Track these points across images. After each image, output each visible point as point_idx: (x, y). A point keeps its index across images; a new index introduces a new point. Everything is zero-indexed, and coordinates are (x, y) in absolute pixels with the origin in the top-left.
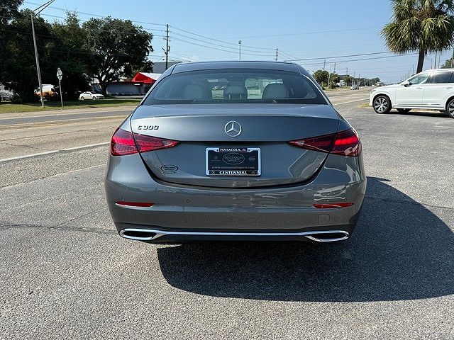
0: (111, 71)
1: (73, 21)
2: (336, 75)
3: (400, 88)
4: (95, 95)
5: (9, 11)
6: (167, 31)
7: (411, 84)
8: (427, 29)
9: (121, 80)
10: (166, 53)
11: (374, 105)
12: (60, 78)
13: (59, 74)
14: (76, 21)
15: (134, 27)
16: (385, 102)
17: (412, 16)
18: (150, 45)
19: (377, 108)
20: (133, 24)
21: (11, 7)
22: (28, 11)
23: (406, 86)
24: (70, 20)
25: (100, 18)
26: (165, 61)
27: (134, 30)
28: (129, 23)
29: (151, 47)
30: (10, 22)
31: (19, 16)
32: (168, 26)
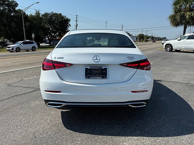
0: (53, 34)
1: (38, 14)
2: (148, 36)
3: (176, 41)
4: (46, 44)
5: (12, 10)
6: (77, 18)
7: (181, 40)
8: (187, 17)
9: (57, 38)
10: (76, 27)
11: (165, 48)
12: (33, 38)
13: (33, 36)
14: (39, 14)
15: (63, 16)
16: (170, 47)
17: (181, 11)
18: (69, 23)
19: (167, 50)
20: (62, 15)
21: (13, 8)
22: (20, 10)
23: (179, 40)
24: (37, 13)
25: (49, 13)
27: (63, 17)
28: (60, 14)
29: (70, 24)
30: (12, 14)
31: (16, 12)
32: (77, 16)
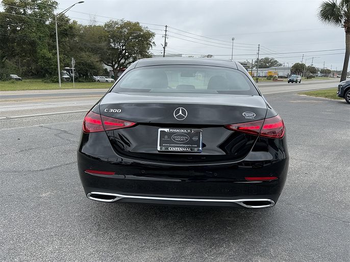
0: (123, 61)
6: (166, 31)
10: (164, 48)
12: (73, 66)
13: (73, 62)
18: (153, 41)
20: (140, 25)
26: (163, 54)
28: (137, 24)
29: (154, 43)
32: (166, 26)
